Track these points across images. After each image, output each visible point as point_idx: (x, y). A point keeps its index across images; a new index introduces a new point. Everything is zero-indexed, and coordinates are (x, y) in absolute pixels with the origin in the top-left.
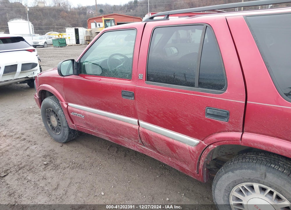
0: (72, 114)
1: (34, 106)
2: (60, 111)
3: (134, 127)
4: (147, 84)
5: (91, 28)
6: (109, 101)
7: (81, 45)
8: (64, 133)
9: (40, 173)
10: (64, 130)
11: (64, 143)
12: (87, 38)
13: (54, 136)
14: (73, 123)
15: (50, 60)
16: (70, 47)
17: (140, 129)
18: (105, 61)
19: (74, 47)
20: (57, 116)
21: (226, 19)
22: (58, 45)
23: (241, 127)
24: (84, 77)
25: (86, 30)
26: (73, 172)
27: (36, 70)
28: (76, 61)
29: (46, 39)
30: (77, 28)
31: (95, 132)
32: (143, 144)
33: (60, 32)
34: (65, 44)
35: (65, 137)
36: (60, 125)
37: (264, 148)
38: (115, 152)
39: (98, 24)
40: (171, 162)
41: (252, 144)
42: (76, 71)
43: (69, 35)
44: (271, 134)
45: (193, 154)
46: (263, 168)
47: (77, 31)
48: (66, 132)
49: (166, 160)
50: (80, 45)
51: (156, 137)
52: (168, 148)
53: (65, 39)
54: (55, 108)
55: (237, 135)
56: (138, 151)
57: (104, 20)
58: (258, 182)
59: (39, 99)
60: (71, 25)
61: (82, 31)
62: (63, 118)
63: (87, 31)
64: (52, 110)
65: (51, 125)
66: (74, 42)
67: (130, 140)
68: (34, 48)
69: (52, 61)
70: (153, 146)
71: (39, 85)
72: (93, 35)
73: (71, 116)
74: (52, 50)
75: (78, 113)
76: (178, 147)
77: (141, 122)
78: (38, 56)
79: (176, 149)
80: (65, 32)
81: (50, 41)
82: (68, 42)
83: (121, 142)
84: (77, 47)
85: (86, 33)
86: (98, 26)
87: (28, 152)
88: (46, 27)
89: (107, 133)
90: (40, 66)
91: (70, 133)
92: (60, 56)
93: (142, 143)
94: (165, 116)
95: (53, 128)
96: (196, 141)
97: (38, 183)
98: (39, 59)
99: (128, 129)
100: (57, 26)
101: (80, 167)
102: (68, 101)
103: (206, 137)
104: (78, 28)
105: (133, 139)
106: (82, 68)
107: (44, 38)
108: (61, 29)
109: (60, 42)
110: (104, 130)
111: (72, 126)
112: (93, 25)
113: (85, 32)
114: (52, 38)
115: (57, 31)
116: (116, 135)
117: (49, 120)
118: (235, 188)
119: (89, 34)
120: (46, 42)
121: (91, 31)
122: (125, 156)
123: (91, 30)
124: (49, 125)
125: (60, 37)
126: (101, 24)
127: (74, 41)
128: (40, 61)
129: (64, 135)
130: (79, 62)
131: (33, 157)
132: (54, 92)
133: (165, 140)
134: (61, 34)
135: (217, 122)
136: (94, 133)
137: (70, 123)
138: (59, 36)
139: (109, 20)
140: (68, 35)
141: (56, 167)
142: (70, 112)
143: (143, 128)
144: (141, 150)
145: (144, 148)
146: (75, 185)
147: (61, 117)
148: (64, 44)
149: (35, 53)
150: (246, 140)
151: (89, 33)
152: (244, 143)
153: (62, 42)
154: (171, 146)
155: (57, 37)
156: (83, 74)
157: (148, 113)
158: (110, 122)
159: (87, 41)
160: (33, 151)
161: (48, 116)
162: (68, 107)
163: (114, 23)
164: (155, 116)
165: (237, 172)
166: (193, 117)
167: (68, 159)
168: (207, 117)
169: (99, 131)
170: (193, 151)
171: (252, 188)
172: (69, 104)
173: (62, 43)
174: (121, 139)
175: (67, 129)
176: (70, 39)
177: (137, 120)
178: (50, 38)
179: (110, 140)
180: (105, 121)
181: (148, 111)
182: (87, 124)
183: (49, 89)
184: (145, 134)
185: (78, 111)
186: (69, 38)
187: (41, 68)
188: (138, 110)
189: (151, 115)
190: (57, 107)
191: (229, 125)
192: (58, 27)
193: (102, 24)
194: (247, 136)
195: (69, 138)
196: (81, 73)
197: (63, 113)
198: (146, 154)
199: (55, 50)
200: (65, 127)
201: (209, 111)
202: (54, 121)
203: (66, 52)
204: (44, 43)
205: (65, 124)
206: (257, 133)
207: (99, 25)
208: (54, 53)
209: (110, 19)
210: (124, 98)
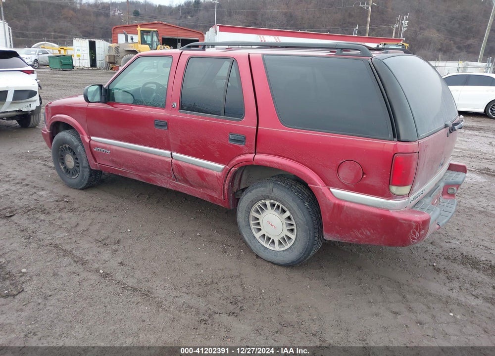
0: (95, 150)
1: (33, 151)
2: (80, 147)
3: (167, 159)
4: (181, 112)
5: (117, 43)
6: (140, 132)
7: (100, 69)
8: (83, 175)
9: (55, 214)
10: (83, 171)
11: (81, 189)
12: (109, 58)
13: (70, 181)
14: (96, 162)
15: (47, 90)
16: (79, 71)
17: (173, 162)
18: (137, 90)
19: (87, 72)
20: (74, 154)
21: (249, 56)
22: (59, 66)
23: (254, 149)
24: (113, 106)
25: (109, 44)
26: (93, 215)
27: (35, 101)
28: (105, 87)
29: (37, 54)
30: (92, 40)
31: (122, 170)
32: (176, 179)
33: (60, 44)
34: (71, 66)
35: (84, 180)
36: (78, 166)
37: (268, 164)
38: (146, 199)
39: (129, 36)
40: (202, 193)
41: (261, 162)
42: (103, 98)
43: (78, 50)
44: (273, 153)
45: (219, 180)
46: (271, 185)
47: (92, 46)
48: (87, 173)
49: (198, 192)
50: (98, 69)
51: (188, 168)
52: (199, 178)
53: (71, 57)
54: (74, 144)
55: (251, 156)
56: (171, 188)
57: (141, 31)
58: (269, 198)
59: (50, 133)
60: (81, 32)
61: (102, 46)
62: (83, 155)
63: (110, 47)
64: (69, 147)
65: (65, 168)
66: (87, 63)
67: (163, 176)
68: (33, 69)
69: (51, 93)
70: (186, 179)
71: (52, 116)
72: (121, 54)
73: (93, 152)
74: (48, 73)
75: (103, 148)
76: (208, 174)
77: (174, 154)
78: (38, 81)
79: (206, 177)
80: (71, 44)
81: (44, 58)
82: (76, 63)
83: (152, 181)
84: (92, 72)
85: (109, 51)
86: (130, 41)
87: (35, 197)
88: (35, 33)
89: (137, 170)
90: (40, 96)
91: (91, 175)
92: (63, 84)
93: (176, 177)
94: (197, 145)
95: (67, 171)
96: (222, 166)
97: (54, 222)
98: (39, 86)
99: (160, 163)
100: (55, 32)
101: (103, 210)
102: (90, 134)
103: (230, 161)
104: (94, 40)
105: (165, 174)
106: (111, 95)
107: (34, 52)
108: (64, 39)
109: (62, 61)
110: (133, 167)
111: (95, 165)
112: (121, 38)
113: (107, 49)
114: (48, 53)
115: (54, 42)
116: (148, 171)
117: (62, 161)
118: (253, 209)
119: (113, 53)
120: (36, 60)
121: (118, 47)
122: (158, 202)
123: (118, 45)
124: (62, 167)
125: (63, 52)
126: (134, 36)
127: (87, 61)
128: (40, 88)
129: (82, 177)
130: (107, 88)
131: (42, 201)
132: (73, 123)
133: (196, 170)
134: (65, 48)
135: (237, 146)
136: (121, 172)
137: (93, 161)
138: (59, 51)
139: (148, 32)
140: (76, 51)
141: (74, 210)
142: (92, 147)
143: (176, 160)
144: (174, 186)
145: (177, 184)
146: (98, 224)
147: (80, 154)
148: (69, 66)
149: (34, 76)
150: (257, 160)
151: (114, 50)
152: (256, 163)
153: (66, 62)
154: (202, 175)
155: (57, 53)
156: (111, 102)
157: (181, 143)
158: (141, 156)
159: (110, 63)
160: (41, 196)
161: (62, 156)
162: (91, 142)
163: (157, 37)
164: (188, 145)
165: (253, 192)
166: (219, 143)
167: (88, 204)
168: (230, 142)
169: (128, 168)
170: (219, 176)
171: (265, 205)
172: (92, 138)
173: (66, 64)
174: (153, 176)
175: (87, 170)
176: (80, 58)
177: (170, 152)
178: (43, 54)
179: (139, 180)
180: (135, 155)
181: (181, 141)
182: (113, 161)
183: (67, 120)
184: (178, 166)
185: (103, 145)
186: (79, 56)
187: (40, 99)
188: (171, 141)
189: (184, 145)
190: (75, 142)
191: (245, 148)
192: (57, 35)
193: (137, 38)
194: (258, 157)
195: (89, 181)
196: (109, 101)
197: (84, 150)
198: (179, 190)
199: (55, 74)
200: (85, 167)
201: (231, 137)
202: (70, 161)
203: (74, 79)
204: (33, 61)
205: (85, 164)
206: (265, 153)
207: (132, 39)
208: (52, 78)
209: (151, 31)
210: (157, 128)
